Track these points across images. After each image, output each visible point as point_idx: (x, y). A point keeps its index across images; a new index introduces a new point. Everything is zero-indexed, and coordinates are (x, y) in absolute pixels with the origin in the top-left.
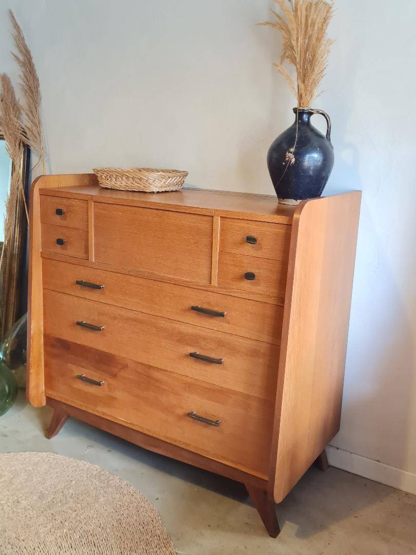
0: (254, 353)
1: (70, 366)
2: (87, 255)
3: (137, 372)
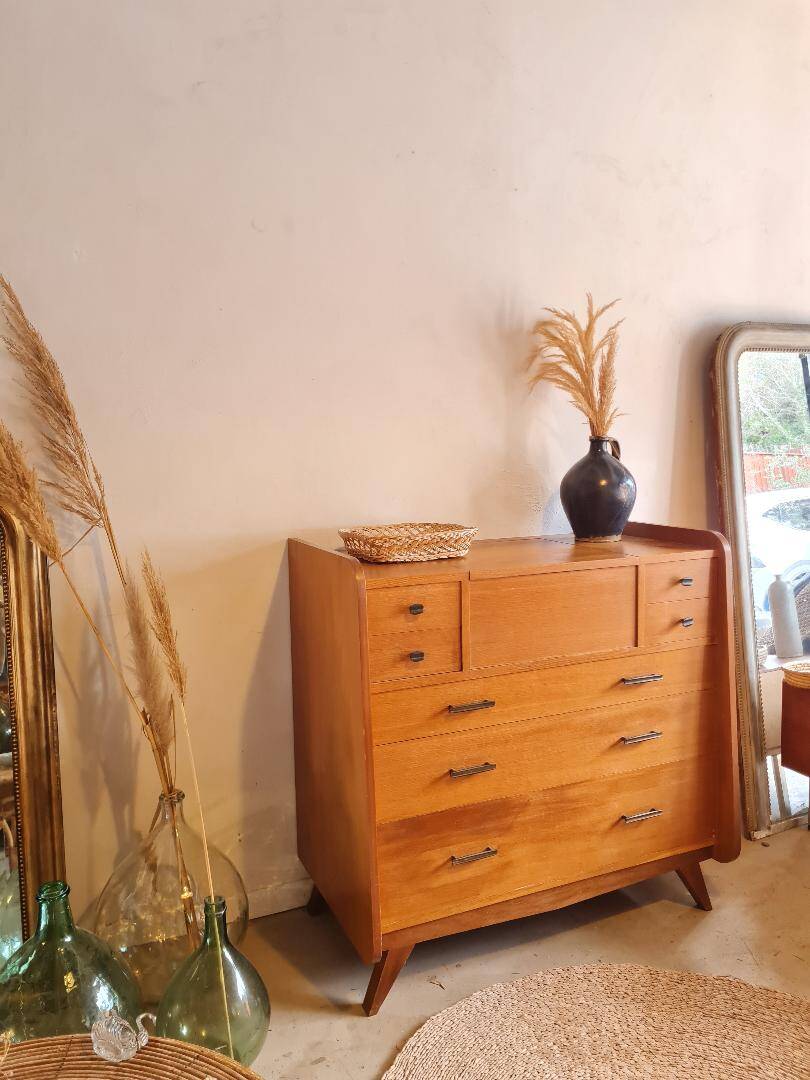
0: (684, 709)
1: (426, 856)
2: (457, 664)
3: (544, 804)
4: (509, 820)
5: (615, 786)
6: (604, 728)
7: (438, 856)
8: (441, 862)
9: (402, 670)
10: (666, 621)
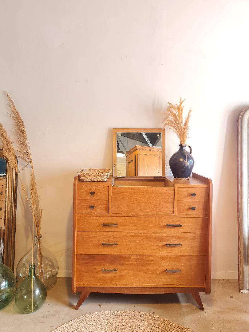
0: (193, 238)
1: (95, 267)
2: (107, 211)
3: (136, 259)
4: (123, 262)
5: (164, 259)
6: (160, 239)
7: (99, 268)
8: (99, 270)
9: (89, 210)
10: (186, 207)
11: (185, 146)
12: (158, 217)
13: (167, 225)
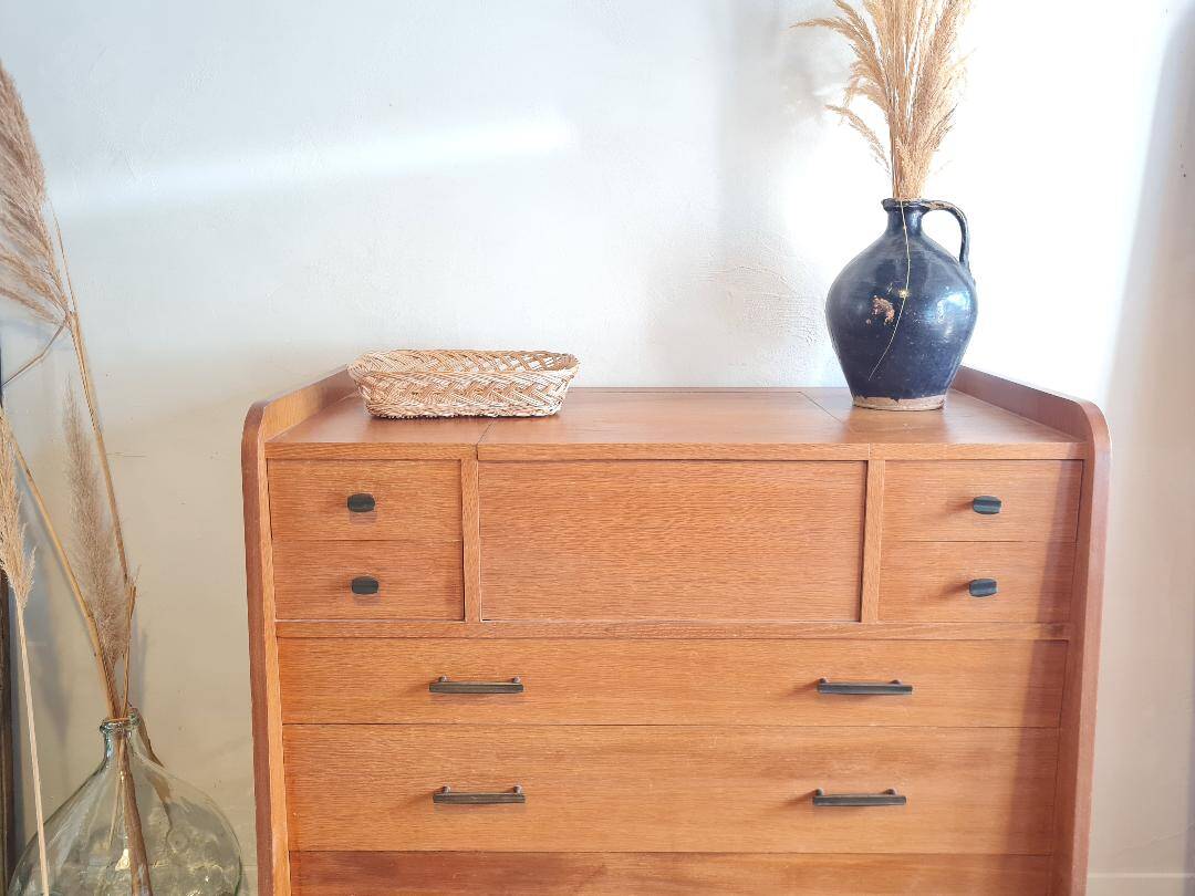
0: (977, 758)
2: (457, 608)
3: (637, 877)
4: (564, 891)
6: (775, 767)
9: (348, 605)
10: (937, 579)
11: (925, 210)
12: (759, 636)
13: (820, 685)
